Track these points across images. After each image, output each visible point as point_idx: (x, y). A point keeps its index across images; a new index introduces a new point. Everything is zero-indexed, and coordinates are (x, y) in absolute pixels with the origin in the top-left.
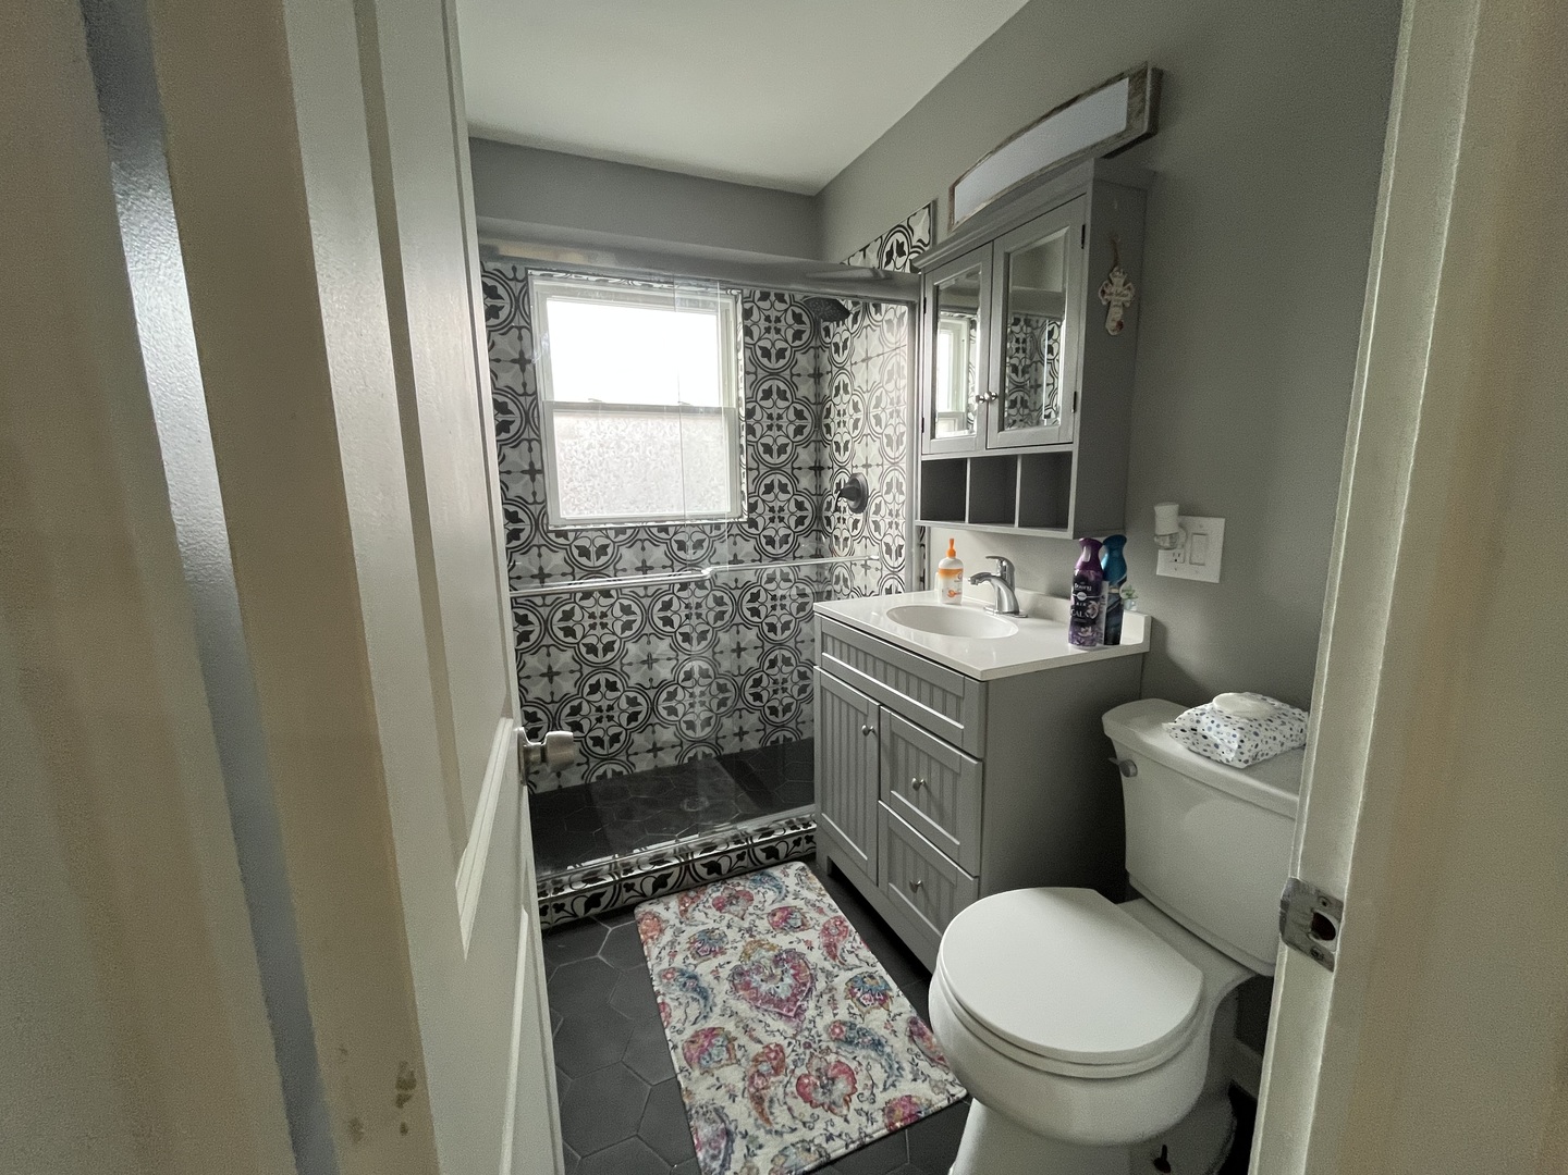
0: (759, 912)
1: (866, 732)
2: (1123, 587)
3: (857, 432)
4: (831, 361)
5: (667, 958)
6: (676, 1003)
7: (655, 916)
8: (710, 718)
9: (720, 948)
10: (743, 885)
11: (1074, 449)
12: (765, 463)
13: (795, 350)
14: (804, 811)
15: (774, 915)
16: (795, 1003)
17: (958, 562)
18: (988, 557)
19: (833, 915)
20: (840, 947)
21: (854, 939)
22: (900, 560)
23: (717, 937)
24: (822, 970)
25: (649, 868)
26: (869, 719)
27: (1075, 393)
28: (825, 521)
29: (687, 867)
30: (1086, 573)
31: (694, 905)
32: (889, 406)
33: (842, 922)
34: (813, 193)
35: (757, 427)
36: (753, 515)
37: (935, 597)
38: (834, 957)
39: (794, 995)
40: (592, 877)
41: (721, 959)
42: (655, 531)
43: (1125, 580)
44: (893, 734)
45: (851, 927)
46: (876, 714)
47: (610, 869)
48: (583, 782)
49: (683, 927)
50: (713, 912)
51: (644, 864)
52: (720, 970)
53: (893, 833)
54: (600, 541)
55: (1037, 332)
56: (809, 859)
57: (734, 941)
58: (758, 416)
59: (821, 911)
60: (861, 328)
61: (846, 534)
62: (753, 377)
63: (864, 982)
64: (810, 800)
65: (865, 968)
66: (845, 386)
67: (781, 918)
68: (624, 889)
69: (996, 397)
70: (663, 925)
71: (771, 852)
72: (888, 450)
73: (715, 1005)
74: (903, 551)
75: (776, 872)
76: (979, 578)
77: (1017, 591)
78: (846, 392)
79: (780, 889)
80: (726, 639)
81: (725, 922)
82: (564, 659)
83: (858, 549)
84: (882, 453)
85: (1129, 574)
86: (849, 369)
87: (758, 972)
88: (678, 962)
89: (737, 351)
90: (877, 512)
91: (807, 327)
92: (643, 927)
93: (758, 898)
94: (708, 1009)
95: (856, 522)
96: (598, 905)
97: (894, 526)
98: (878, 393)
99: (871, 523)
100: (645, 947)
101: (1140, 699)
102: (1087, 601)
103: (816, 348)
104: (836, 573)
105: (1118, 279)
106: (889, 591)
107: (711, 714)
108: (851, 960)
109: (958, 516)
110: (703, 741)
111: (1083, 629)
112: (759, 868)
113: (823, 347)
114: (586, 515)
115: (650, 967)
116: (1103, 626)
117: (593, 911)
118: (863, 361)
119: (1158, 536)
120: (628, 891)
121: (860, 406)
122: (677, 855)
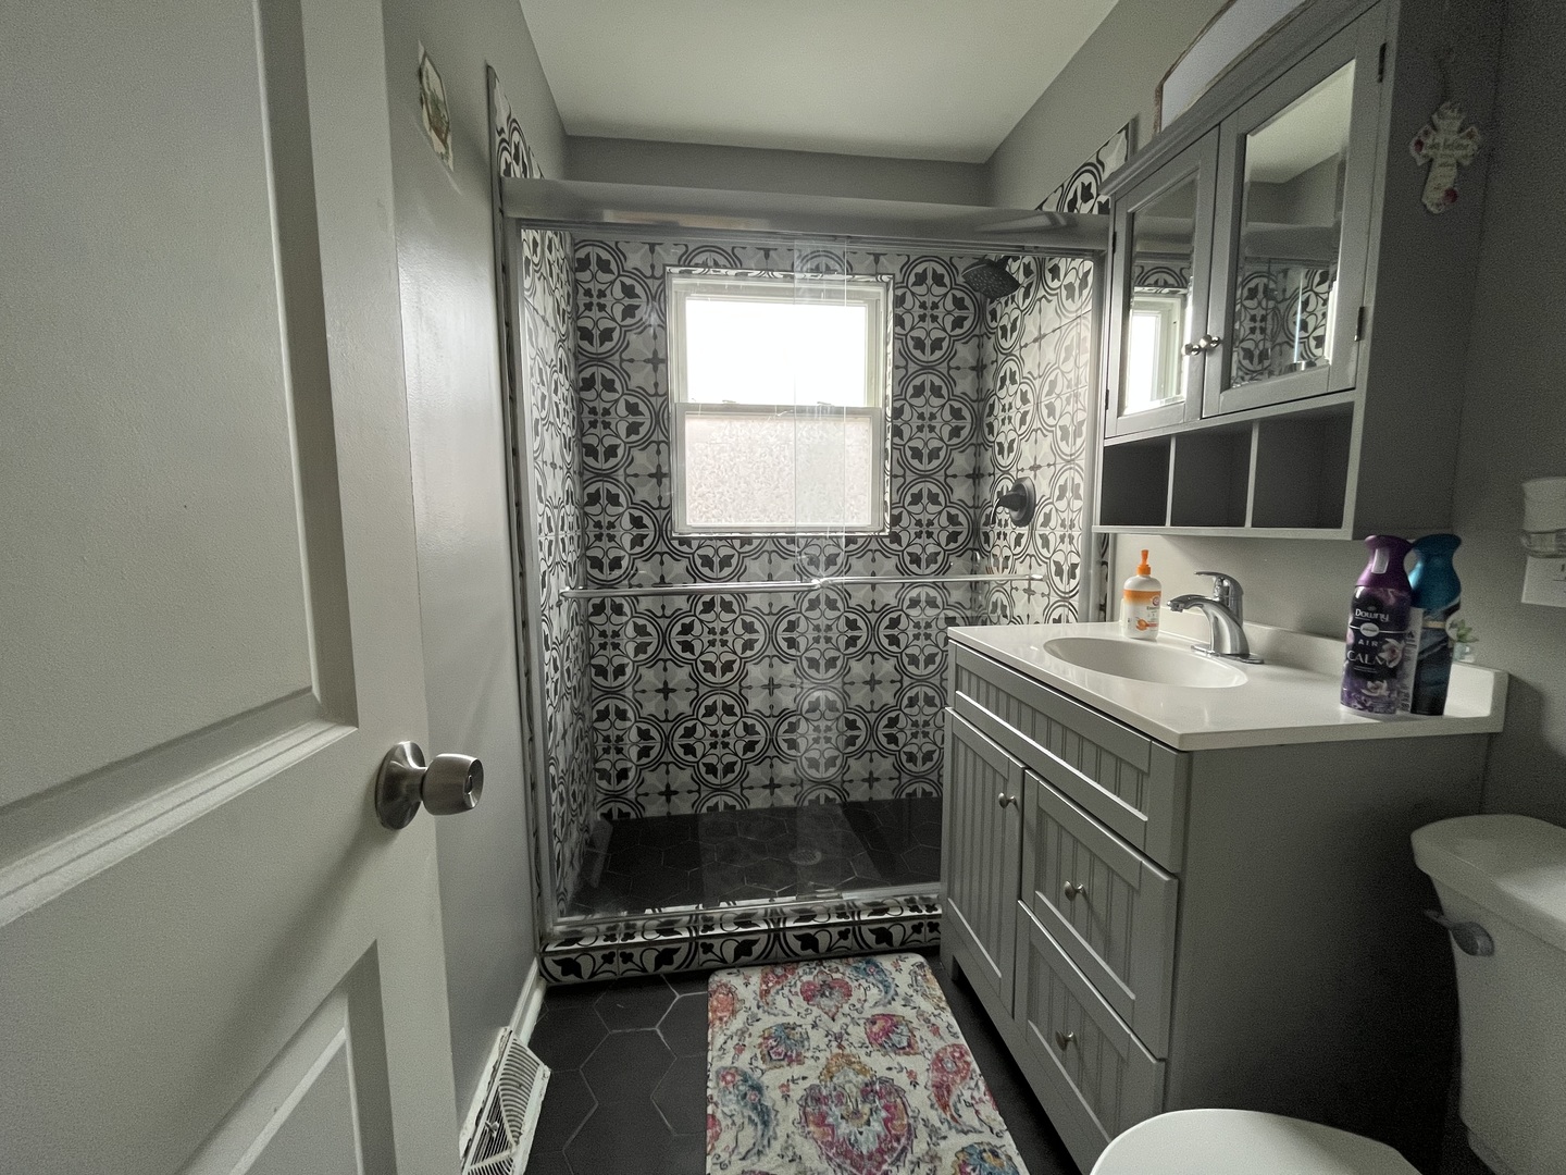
0: (855, 1015)
1: (1004, 803)
2: (1451, 619)
3: (1024, 428)
4: (997, 348)
5: (732, 1052)
6: (729, 1122)
7: (730, 991)
8: (836, 757)
9: (799, 1055)
10: (842, 972)
11: (1359, 399)
12: (913, 470)
13: (954, 340)
14: (931, 890)
15: (874, 1023)
16: (880, 1164)
17: (1154, 582)
18: (1199, 573)
19: (952, 1040)
20: (955, 1092)
21: (977, 1085)
22: (1073, 583)
23: (797, 1037)
24: (926, 1122)
25: (732, 928)
26: (1010, 785)
27: (1362, 310)
28: (983, 538)
29: (776, 935)
30: (1379, 593)
31: (779, 987)
32: (1065, 390)
33: (962, 1055)
34: (982, 160)
35: (906, 429)
36: (897, 529)
37: (1119, 630)
38: (945, 1107)
39: (881, 1151)
40: (667, 927)
41: (797, 1071)
42: (783, 542)
43: (1456, 608)
44: (1041, 812)
45: (974, 1065)
46: (1020, 778)
47: (690, 920)
48: (693, 812)
49: (760, 1013)
50: (799, 1001)
51: (728, 922)
52: (792, 1085)
53: (1036, 952)
54: (724, 552)
55: (1282, 307)
56: (931, 952)
57: (817, 1049)
58: (906, 415)
59: (936, 1031)
60: (1032, 304)
61: (1007, 552)
62: (903, 372)
63: (982, 1158)
64: (935, 877)
65: (987, 1137)
66: (1013, 374)
67: (883, 1029)
68: (701, 950)
69: (1218, 342)
70: (737, 1006)
71: (883, 935)
72: (1063, 445)
73: (775, 1138)
74: (1078, 571)
75: (886, 962)
76: (1182, 603)
77: (1246, 625)
78: (1013, 381)
79: (887, 988)
80: (858, 669)
81: (810, 1019)
82: (680, 676)
83: (1021, 569)
84: (1055, 450)
85: (1464, 598)
86: (1017, 354)
87: (840, 1103)
88: (743, 1062)
89: (887, 344)
90: (1045, 524)
91: (970, 314)
92: (714, 1002)
93: (857, 994)
94: (765, 1142)
95: (1020, 536)
96: (670, 962)
97: (1067, 540)
98: (1052, 377)
99: (1038, 537)
100: (710, 1031)
101: (1480, 812)
102: (1380, 638)
103: (979, 336)
104: (994, 599)
105: (1449, 124)
106: (1057, 621)
107: (836, 753)
108: (968, 1117)
109: (1154, 518)
110: (827, 783)
111: (1370, 684)
112: (865, 954)
113: (990, 333)
114: (714, 523)
115: (709, 1060)
116: (1410, 682)
117: (665, 969)
118: (1035, 341)
119: (1527, 534)
120: (705, 952)
121: (1030, 396)
122: (768, 918)
